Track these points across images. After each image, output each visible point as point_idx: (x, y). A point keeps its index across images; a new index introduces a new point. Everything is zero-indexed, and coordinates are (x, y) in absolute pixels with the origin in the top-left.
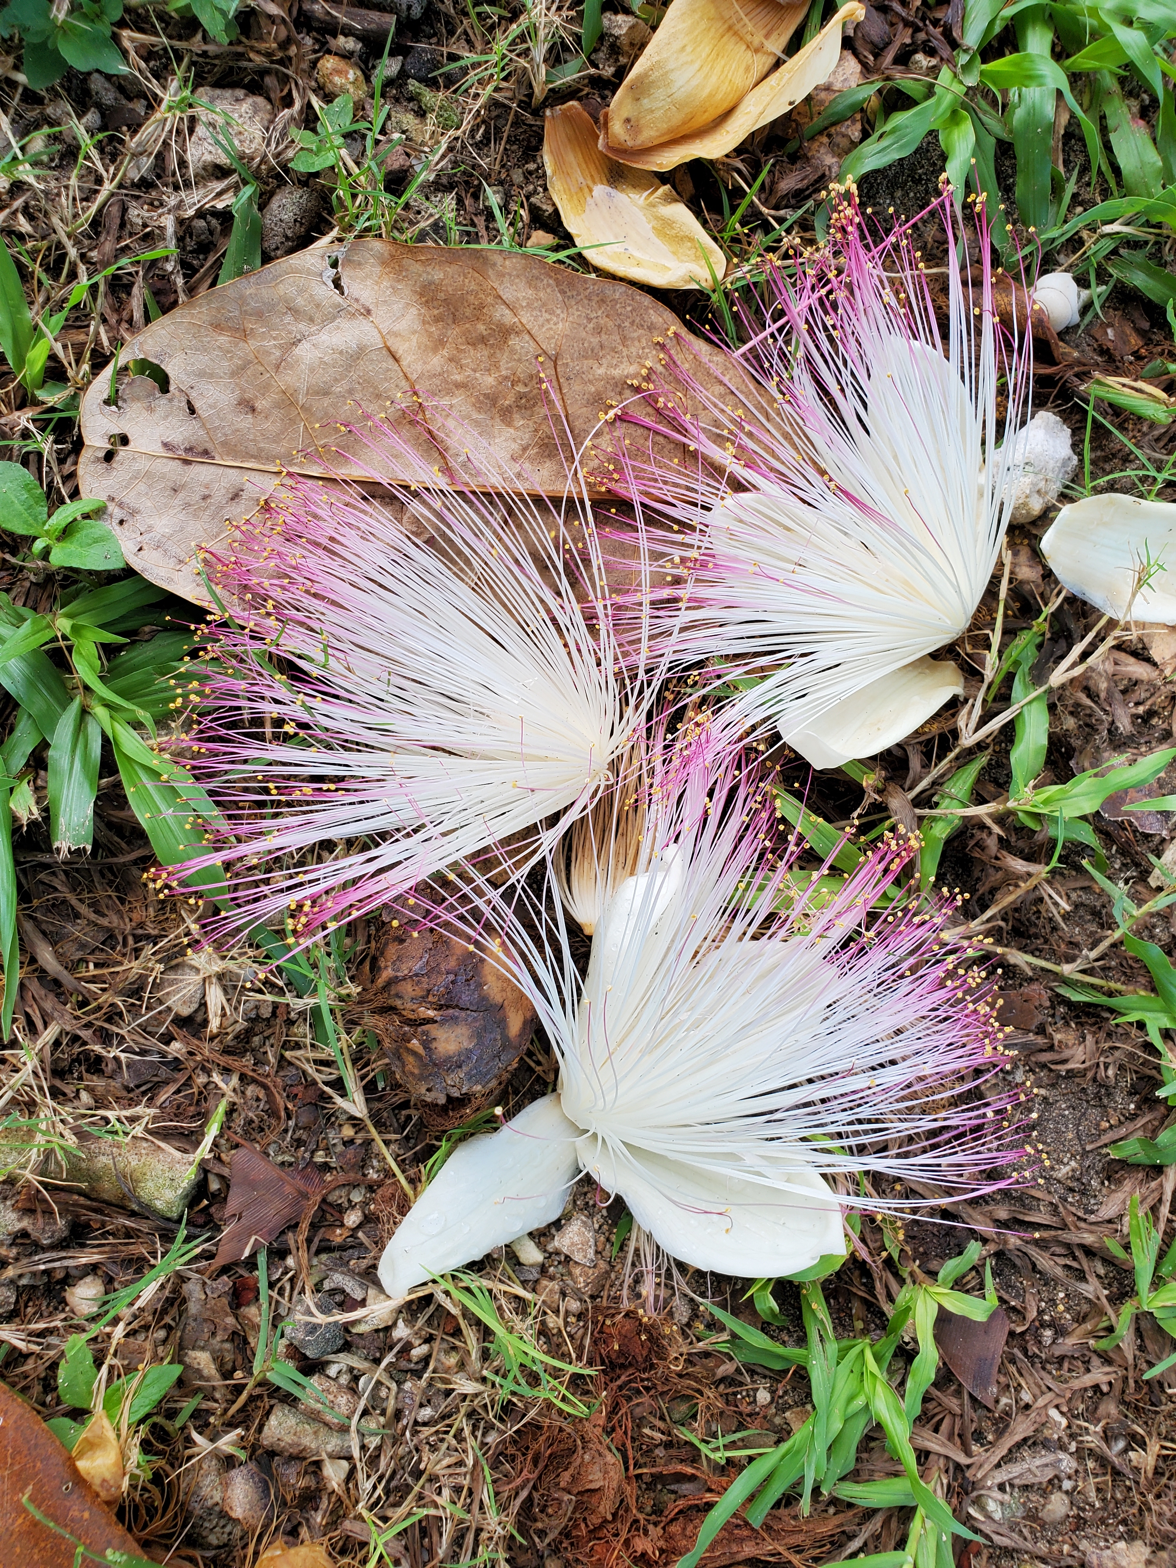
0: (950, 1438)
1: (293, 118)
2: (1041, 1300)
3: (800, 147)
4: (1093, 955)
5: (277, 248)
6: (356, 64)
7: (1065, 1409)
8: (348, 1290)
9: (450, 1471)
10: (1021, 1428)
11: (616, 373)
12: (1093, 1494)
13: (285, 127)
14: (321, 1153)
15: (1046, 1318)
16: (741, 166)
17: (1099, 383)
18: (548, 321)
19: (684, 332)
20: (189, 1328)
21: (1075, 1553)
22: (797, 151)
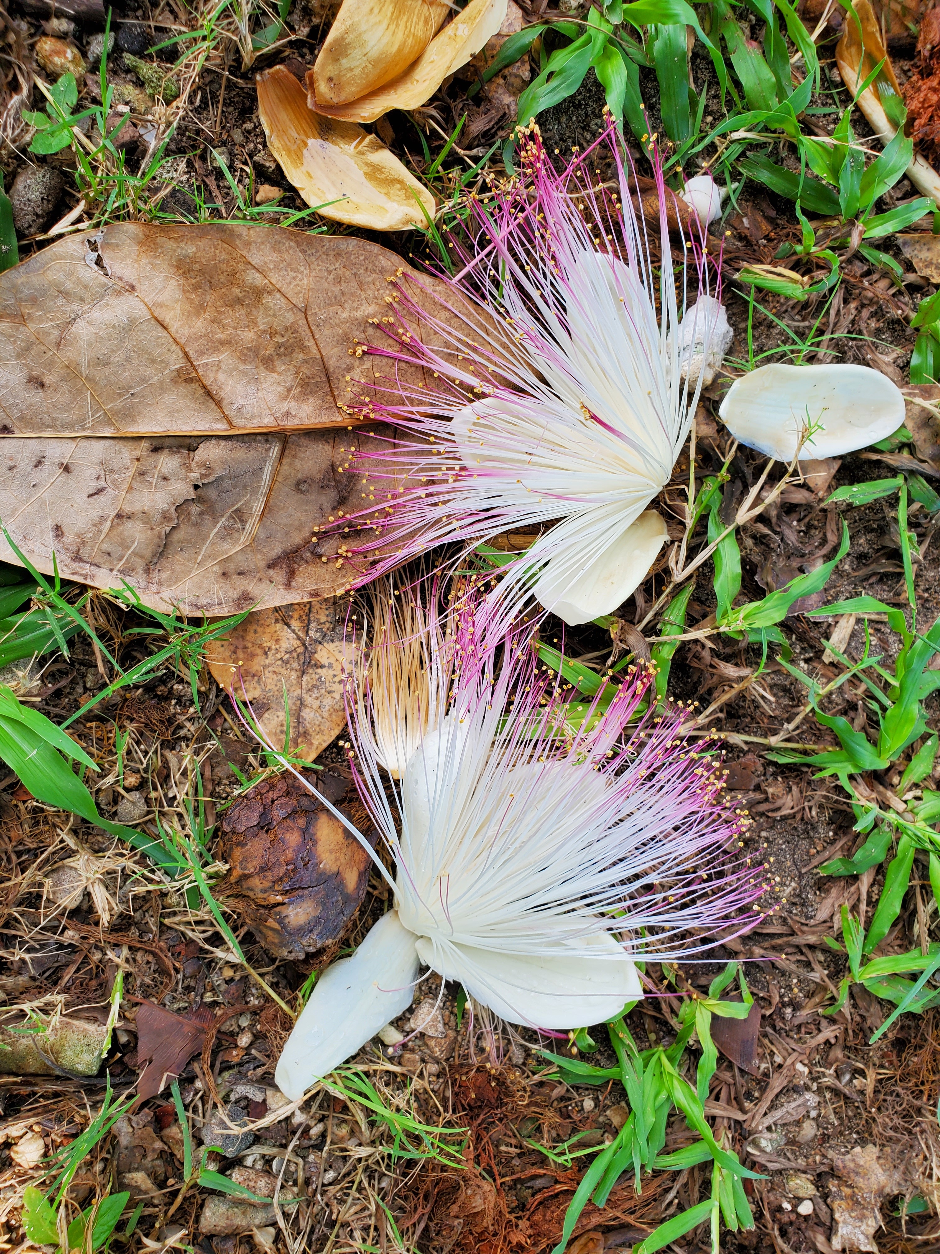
0: (729, 1102)
1: (22, 103)
2: (781, 987)
3: (481, 89)
4: (791, 726)
5: (30, 226)
6: (72, 43)
7: (806, 1062)
8: (250, 1096)
9: (358, 1216)
10: (777, 1083)
11: (358, 314)
12: (832, 1116)
13: (17, 113)
14: (209, 994)
15: (786, 999)
16: (434, 113)
17: (748, 271)
18: (294, 278)
19: (409, 270)
20: (122, 1156)
21: (825, 1161)
22: (478, 93)
